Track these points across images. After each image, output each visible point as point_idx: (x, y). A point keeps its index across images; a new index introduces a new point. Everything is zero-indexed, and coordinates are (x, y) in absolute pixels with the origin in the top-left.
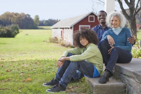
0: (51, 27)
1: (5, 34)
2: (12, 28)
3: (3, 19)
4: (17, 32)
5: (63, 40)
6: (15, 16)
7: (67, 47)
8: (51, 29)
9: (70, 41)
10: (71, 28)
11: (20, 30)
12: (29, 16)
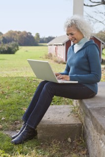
0: (48, 44)
1: (6, 51)
2: (13, 45)
3: (7, 37)
4: (16, 49)
5: (57, 56)
6: (18, 34)
7: (60, 63)
8: (47, 46)
9: (62, 58)
10: (63, 45)
11: (20, 47)
12: (30, 34)
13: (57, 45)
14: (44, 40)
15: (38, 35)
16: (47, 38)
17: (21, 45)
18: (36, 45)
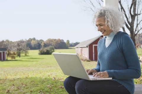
0: (75, 47)
1: (45, 52)
2: (50, 48)
3: (47, 43)
4: (53, 51)
5: (82, 56)
6: (54, 41)
7: (84, 61)
8: (75, 49)
9: (86, 57)
10: (87, 47)
11: (55, 50)
12: (63, 40)
13: (82, 47)
14: (73, 44)
15: (68, 41)
16: (74, 44)
17: (56, 48)
18: (67, 48)
